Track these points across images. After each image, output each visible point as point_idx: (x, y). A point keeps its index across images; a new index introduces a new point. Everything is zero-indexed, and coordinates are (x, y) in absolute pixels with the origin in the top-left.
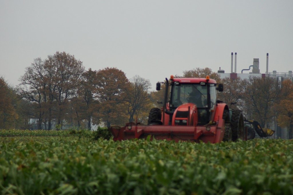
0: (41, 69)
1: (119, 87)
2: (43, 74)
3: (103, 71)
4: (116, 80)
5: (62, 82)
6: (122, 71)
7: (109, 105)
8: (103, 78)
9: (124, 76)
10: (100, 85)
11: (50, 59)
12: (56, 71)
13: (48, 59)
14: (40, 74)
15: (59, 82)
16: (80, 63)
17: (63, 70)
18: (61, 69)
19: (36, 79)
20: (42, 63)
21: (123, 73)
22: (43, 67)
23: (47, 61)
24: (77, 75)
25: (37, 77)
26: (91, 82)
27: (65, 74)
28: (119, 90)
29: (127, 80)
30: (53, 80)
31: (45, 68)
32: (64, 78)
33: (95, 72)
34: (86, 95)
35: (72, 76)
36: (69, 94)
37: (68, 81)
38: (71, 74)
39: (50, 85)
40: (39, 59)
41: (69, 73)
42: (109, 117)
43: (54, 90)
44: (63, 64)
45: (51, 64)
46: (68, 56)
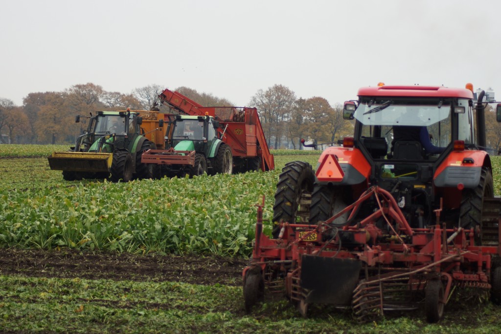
0: (263, 98)
1: (323, 112)
2: (264, 102)
3: (311, 99)
4: (321, 106)
5: (279, 108)
6: (326, 99)
7: (315, 126)
8: (311, 105)
9: (328, 103)
10: (309, 110)
11: (270, 90)
12: (274, 99)
13: (268, 90)
14: (262, 101)
15: (277, 107)
16: (293, 93)
17: (280, 99)
18: (278, 98)
19: (258, 105)
20: (263, 93)
21: (326, 101)
22: (264, 96)
23: (267, 92)
24: (290, 103)
25: (259, 104)
26: (301, 108)
27: (282, 102)
28: (324, 114)
29: (330, 106)
30: (272, 107)
31: (266, 97)
32: (280, 105)
33: (304, 100)
34: (297, 118)
35: (287, 103)
36: (285, 117)
37: (284, 107)
38: (287, 101)
39: (270, 111)
40: (261, 90)
41: (284, 100)
42: (315, 135)
43: (273, 114)
44: (280, 94)
45: (270, 94)
46: (284, 87)
